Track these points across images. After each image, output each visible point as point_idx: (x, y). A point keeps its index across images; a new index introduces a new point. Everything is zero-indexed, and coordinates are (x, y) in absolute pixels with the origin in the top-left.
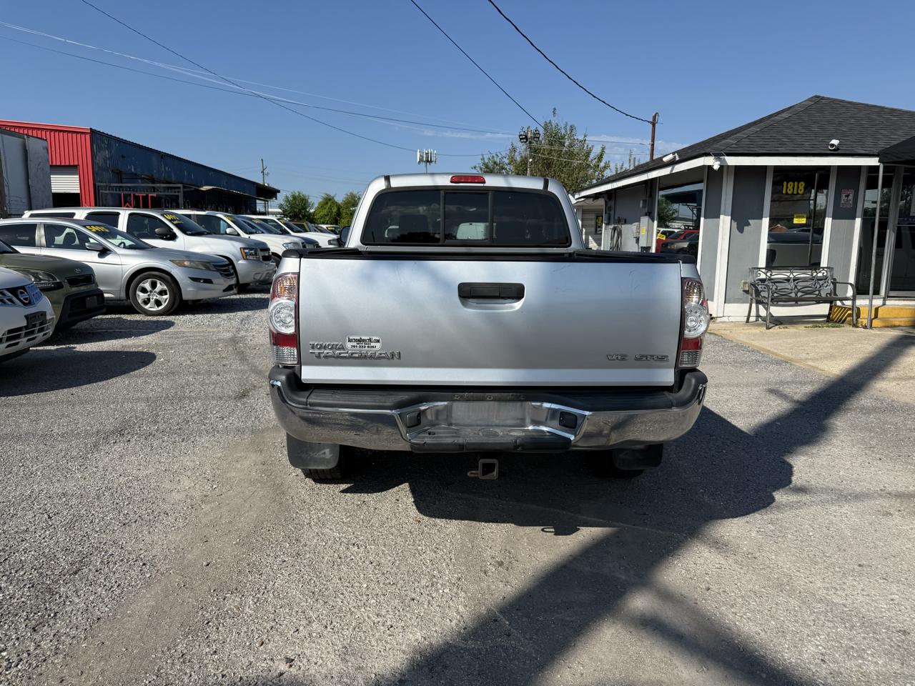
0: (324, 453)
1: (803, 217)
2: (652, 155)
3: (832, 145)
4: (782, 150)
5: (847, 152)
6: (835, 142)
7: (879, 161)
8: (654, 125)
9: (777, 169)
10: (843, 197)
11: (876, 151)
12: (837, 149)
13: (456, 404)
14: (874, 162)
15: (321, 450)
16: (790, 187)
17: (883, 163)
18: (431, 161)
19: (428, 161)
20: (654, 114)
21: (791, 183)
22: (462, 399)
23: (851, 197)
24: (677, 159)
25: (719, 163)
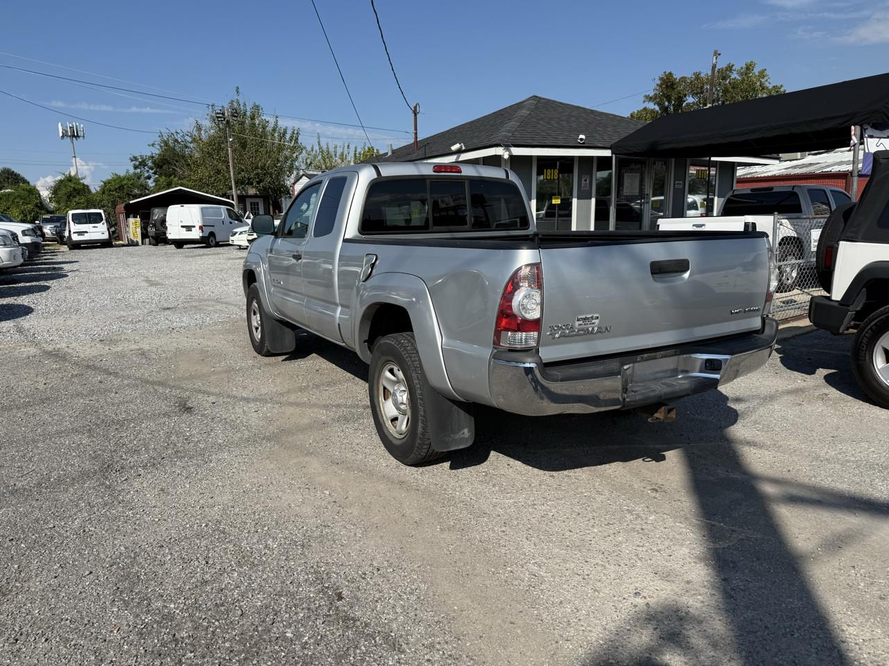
0: (463, 433)
1: (558, 198)
2: (416, 138)
3: (581, 139)
4: (548, 143)
5: (592, 145)
6: (582, 136)
7: (612, 153)
8: (415, 114)
9: (541, 159)
10: (583, 182)
11: (609, 145)
12: (584, 143)
13: (637, 365)
14: (607, 153)
15: (461, 431)
16: (549, 174)
17: (616, 154)
18: (78, 136)
19: (74, 136)
20: (415, 105)
21: (549, 170)
22: (643, 360)
23: (588, 182)
24: (464, 148)
25: (508, 153)
